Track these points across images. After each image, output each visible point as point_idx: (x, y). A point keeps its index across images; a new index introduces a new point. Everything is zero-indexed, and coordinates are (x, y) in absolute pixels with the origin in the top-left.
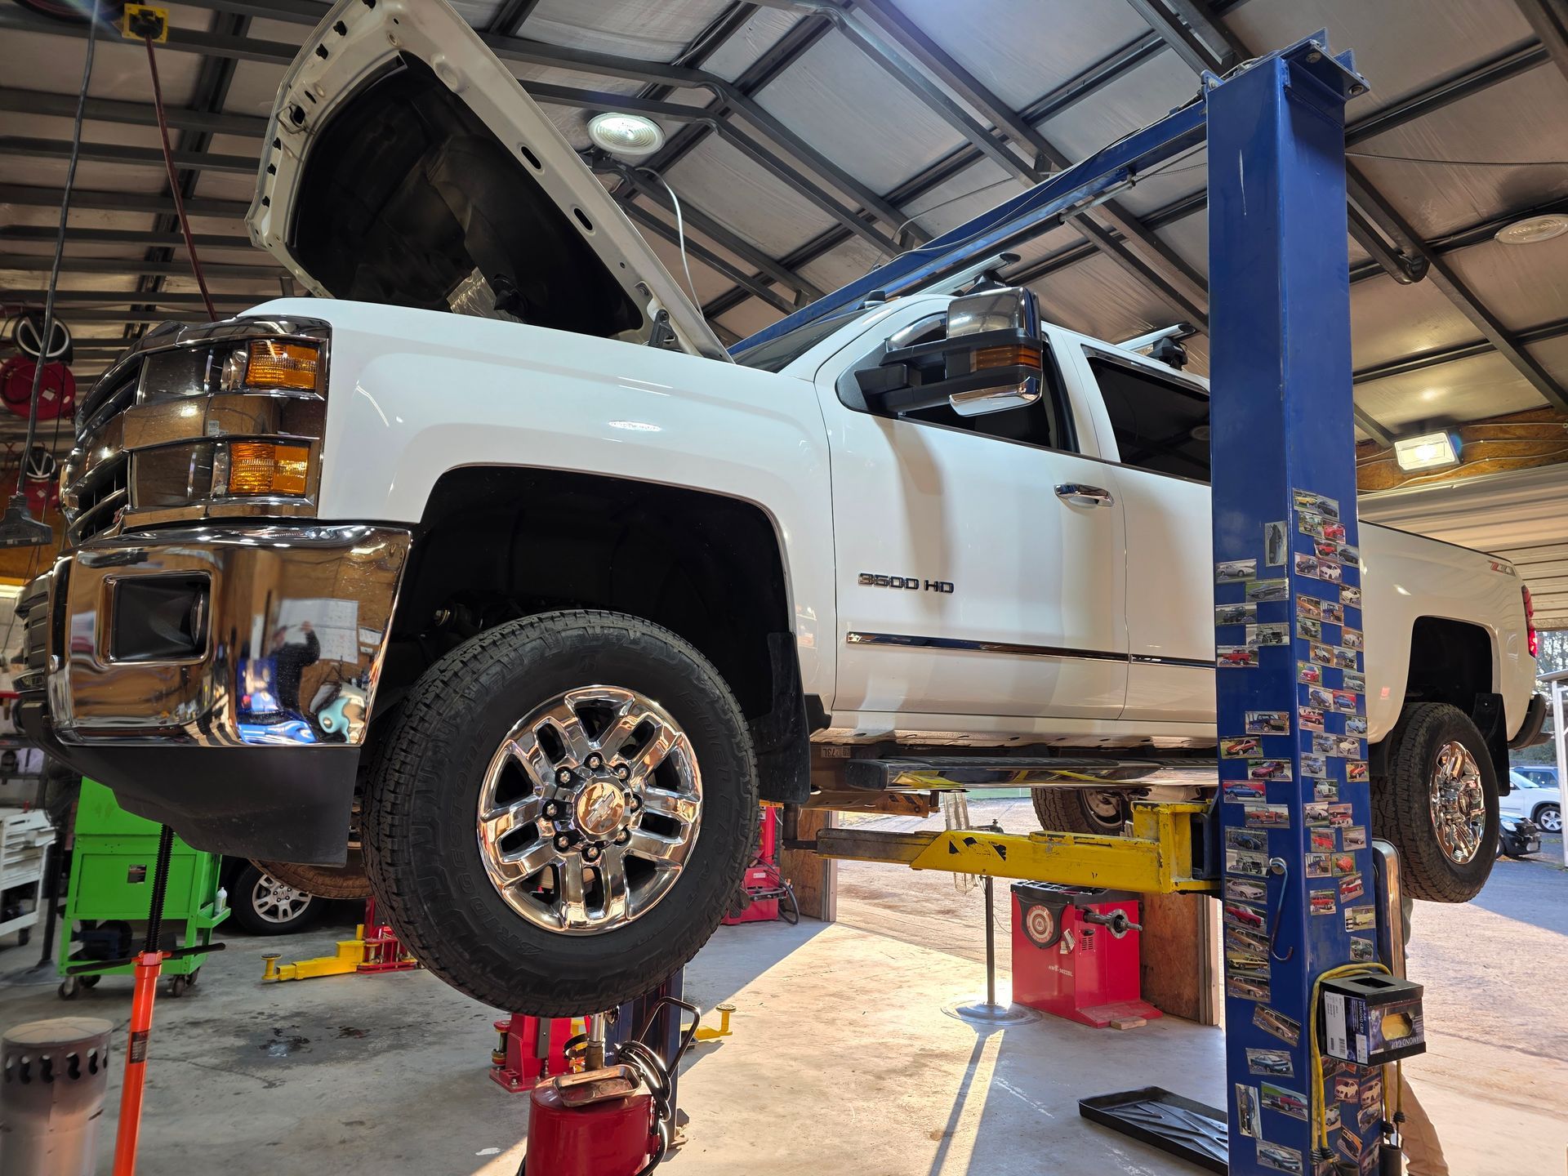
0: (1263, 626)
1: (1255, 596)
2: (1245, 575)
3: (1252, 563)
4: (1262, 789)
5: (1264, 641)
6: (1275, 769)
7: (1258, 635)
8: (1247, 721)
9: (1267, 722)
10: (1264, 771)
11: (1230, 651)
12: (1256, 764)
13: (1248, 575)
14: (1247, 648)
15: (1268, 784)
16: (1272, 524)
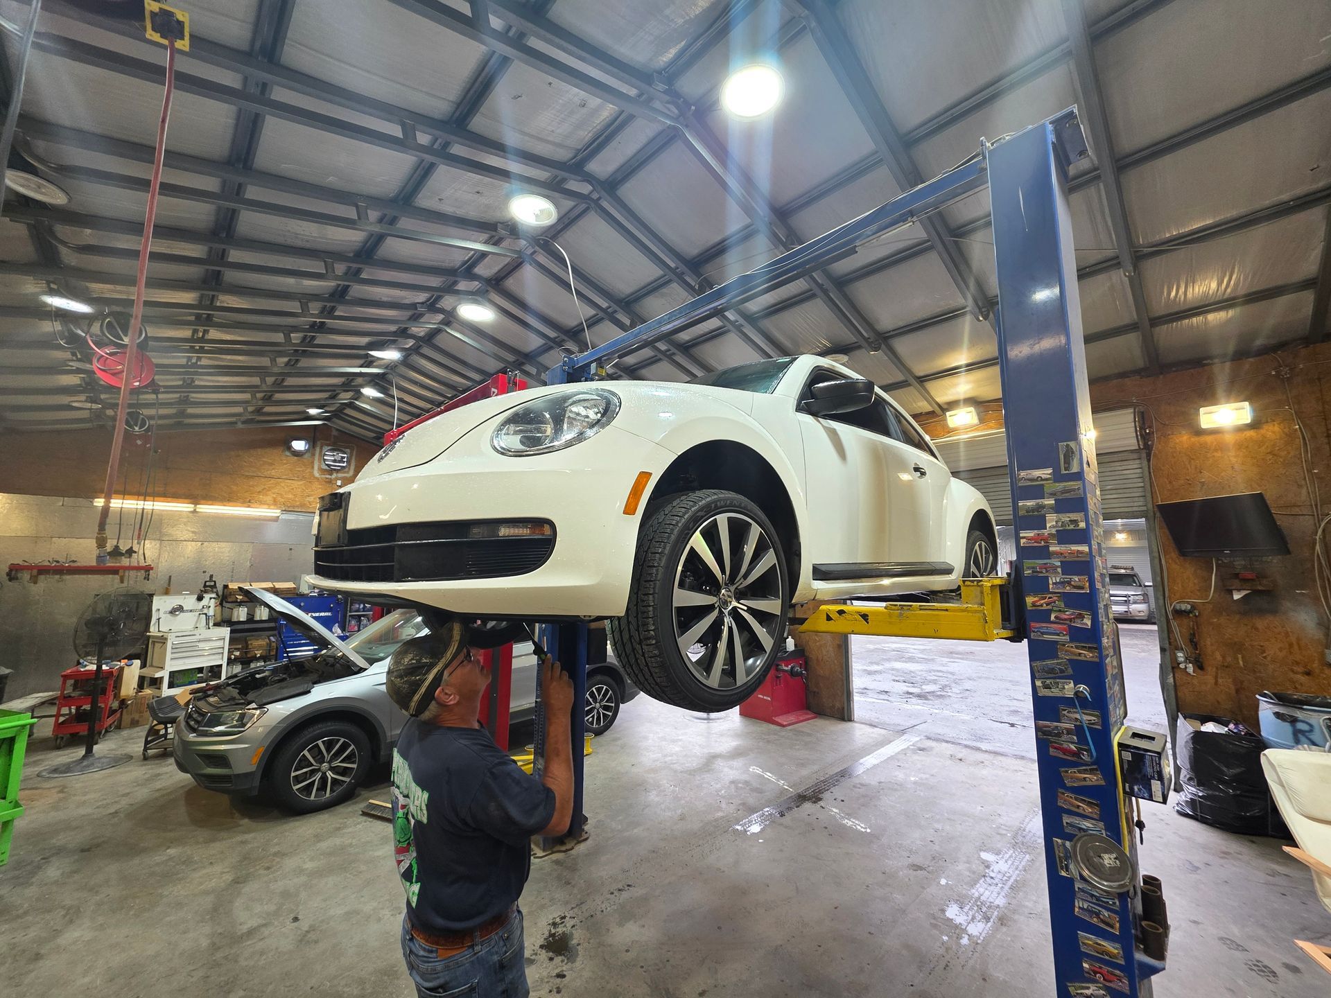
0: (1060, 515)
1: (1052, 495)
2: (1042, 480)
3: (1050, 471)
4: (1065, 630)
5: (1062, 526)
6: (1077, 617)
7: (1057, 522)
8: (1051, 582)
9: (1069, 583)
10: (1066, 617)
11: (1032, 535)
12: (1060, 611)
13: (1046, 479)
14: (1046, 532)
15: (1070, 627)
16: (1065, 444)
